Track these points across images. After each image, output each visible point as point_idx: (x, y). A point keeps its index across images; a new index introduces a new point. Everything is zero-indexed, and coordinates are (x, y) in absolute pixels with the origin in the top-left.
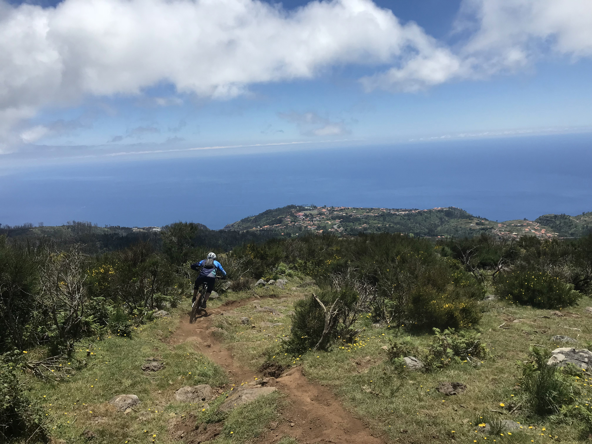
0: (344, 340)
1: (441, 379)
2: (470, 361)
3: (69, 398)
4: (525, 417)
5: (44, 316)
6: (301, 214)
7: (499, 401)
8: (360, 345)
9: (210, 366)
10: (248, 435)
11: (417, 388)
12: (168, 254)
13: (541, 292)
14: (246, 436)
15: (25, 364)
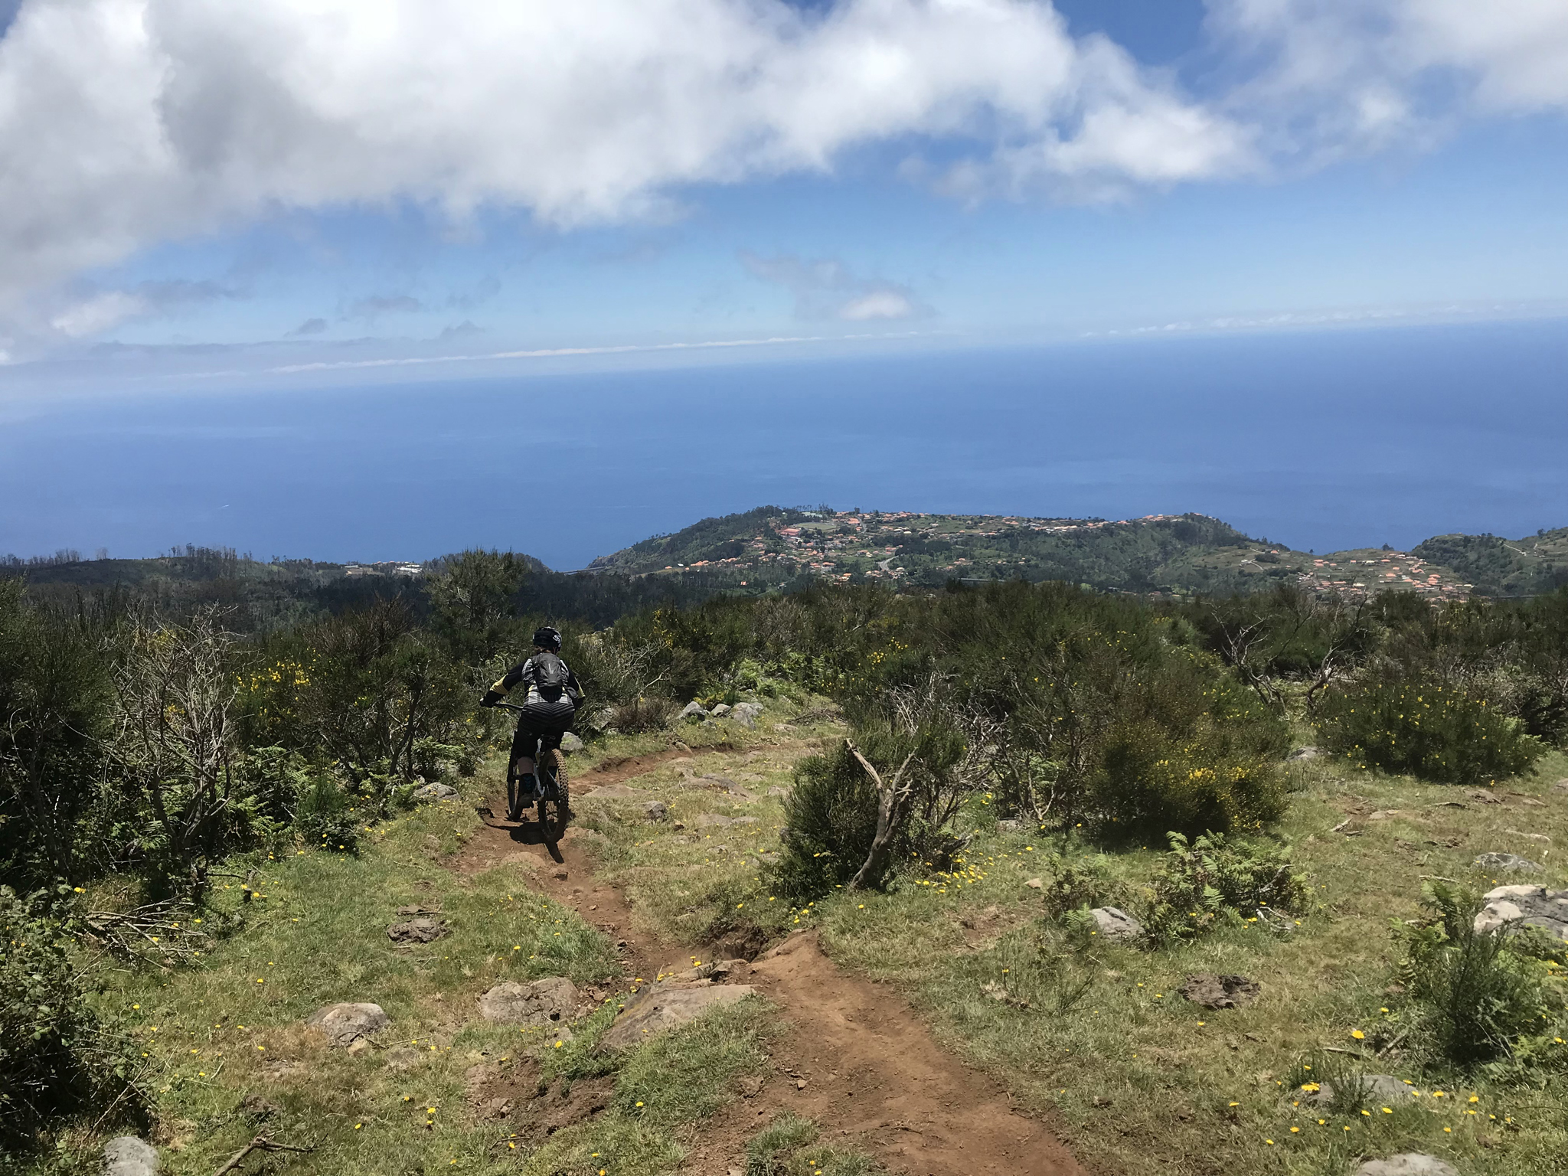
0: (928, 864)
1: (1191, 967)
2: (1266, 920)
3: (200, 1011)
4: (1418, 1066)
5: (128, 796)
6: (794, 530)
7: (1349, 1025)
8: (970, 877)
9: (570, 930)
10: (683, 1111)
11: (1130, 990)
12: (445, 635)
13: (1439, 740)
14: (678, 1113)
15: (82, 923)
